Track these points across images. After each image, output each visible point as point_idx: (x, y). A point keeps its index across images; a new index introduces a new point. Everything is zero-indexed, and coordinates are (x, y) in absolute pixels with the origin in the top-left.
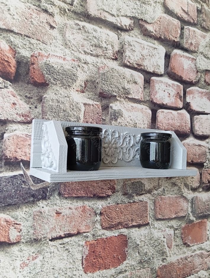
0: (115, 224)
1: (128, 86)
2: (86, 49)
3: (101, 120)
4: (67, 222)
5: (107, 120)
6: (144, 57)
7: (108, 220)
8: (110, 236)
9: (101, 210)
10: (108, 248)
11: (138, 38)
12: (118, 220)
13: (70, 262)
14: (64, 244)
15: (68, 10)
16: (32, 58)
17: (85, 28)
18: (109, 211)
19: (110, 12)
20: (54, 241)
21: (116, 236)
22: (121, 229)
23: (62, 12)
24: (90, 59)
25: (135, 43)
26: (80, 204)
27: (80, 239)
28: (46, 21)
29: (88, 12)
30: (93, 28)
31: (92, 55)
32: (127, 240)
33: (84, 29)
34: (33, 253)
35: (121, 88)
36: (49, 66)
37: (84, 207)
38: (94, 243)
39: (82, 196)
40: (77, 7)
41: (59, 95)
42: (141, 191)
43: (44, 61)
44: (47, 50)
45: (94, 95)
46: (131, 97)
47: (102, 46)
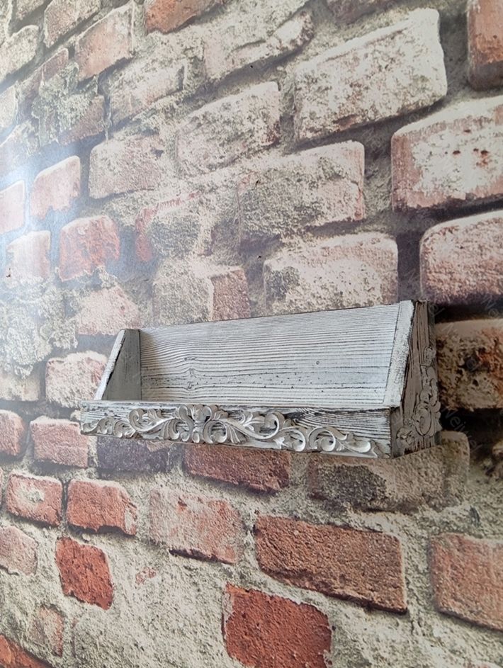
0: (293, 571)
1: (311, 197)
2: (212, 160)
3: (248, 304)
4: (194, 526)
5: (260, 303)
6: (359, 86)
7: (272, 551)
8: (281, 596)
9: (256, 522)
10: (278, 626)
11: (335, 45)
12: (301, 562)
13: (201, 614)
14: (190, 569)
15: (178, 103)
16: (137, 225)
17: (208, 116)
18: (274, 530)
19: (253, 40)
20: (176, 556)
21: (296, 603)
22: (310, 591)
23: (170, 115)
24: (219, 177)
25: (325, 68)
26: (215, 495)
27: (217, 573)
28: (150, 148)
29: (210, 78)
30: (223, 105)
31: (222, 165)
32: (330, 632)
33: (206, 119)
34: (150, 564)
35: (293, 210)
36: (159, 225)
37: (223, 505)
38: (243, 595)
39: (219, 479)
40: (189, 85)
41: (173, 275)
42: (369, 499)
43: (152, 221)
44: (155, 200)
45: (230, 251)
46: (322, 224)
47: (242, 133)
